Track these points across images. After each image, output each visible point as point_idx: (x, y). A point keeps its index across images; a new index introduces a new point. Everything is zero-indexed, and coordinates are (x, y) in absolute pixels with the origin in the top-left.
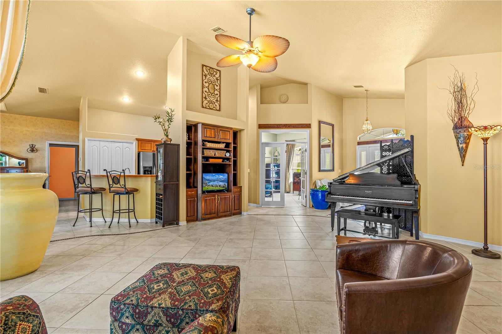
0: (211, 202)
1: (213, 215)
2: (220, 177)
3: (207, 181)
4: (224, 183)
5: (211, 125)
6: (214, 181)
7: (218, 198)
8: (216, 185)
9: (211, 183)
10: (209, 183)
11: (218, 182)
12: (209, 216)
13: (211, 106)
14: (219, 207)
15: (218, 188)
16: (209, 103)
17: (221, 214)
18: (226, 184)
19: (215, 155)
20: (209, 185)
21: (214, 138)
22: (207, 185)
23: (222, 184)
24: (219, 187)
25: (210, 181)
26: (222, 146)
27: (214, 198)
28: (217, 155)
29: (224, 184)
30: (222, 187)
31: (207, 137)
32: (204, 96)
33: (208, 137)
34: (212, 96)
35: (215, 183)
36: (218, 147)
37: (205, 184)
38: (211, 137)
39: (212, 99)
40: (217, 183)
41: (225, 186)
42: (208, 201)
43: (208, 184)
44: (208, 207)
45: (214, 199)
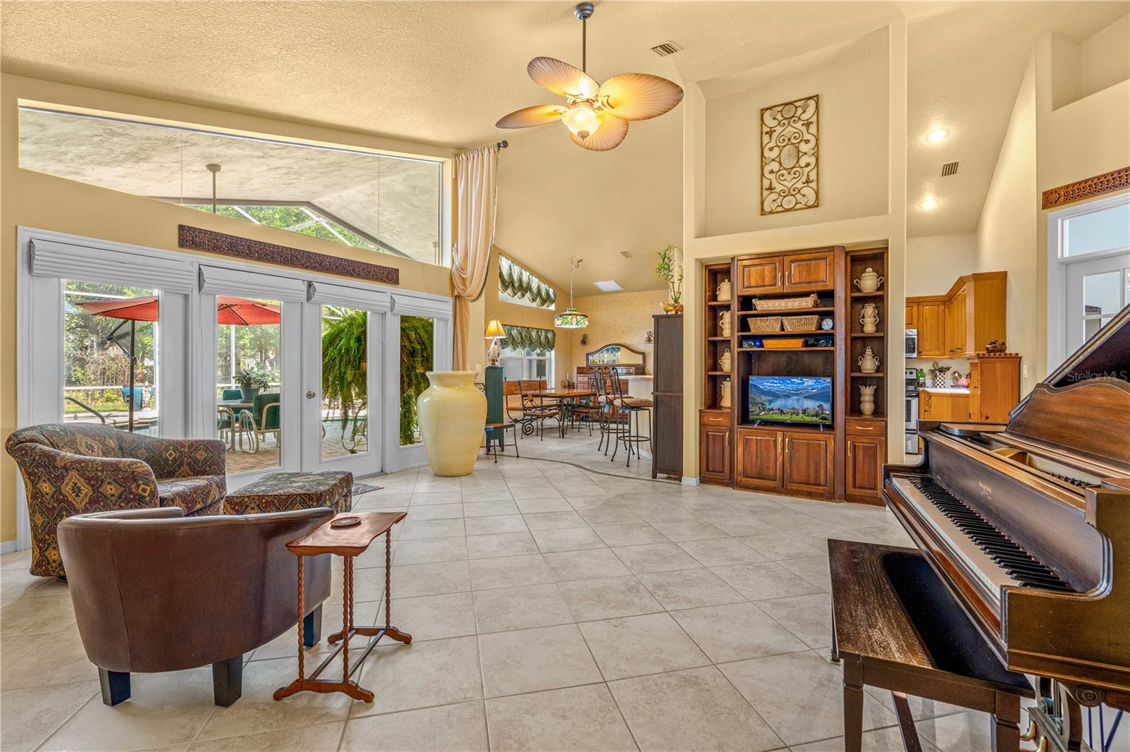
0: (763, 449)
1: (768, 483)
2: (806, 384)
3: (764, 398)
4: (818, 404)
5: (765, 256)
6: (787, 396)
7: (783, 441)
8: (794, 408)
9: (778, 404)
10: (770, 402)
11: (798, 400)
12: (757, 482)
13: (789, 202)
14: (787, 465)
15: (800, 418)
16: (781, 198)
17: (795, 487)
18: (827, 406)
19: (783, 329)
20: (770, 410)
21: (771, 285)
22: (764, 410)
23: (811, 405)
24: (801, 415)
25: (775, 395)
26: (807, 303)
27: (774, 439)
28: (789, 329)
29: (820, 406)
30: (813, 416)
31: (750, 287)
32: (766, 184)
33: (754, 287)
34: (790, 177)
35: (792, 402)
36: (789, 308)
37: (760, 405)
38: (764, 286)
39: (789, 185)
40: (795, 402)
41: (820, 411)
42: (754, 445)
43: (768, 407)
44: (754, 459)
45: (772, 443)
